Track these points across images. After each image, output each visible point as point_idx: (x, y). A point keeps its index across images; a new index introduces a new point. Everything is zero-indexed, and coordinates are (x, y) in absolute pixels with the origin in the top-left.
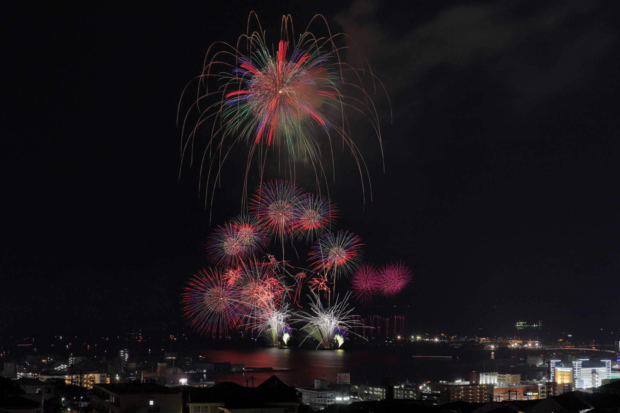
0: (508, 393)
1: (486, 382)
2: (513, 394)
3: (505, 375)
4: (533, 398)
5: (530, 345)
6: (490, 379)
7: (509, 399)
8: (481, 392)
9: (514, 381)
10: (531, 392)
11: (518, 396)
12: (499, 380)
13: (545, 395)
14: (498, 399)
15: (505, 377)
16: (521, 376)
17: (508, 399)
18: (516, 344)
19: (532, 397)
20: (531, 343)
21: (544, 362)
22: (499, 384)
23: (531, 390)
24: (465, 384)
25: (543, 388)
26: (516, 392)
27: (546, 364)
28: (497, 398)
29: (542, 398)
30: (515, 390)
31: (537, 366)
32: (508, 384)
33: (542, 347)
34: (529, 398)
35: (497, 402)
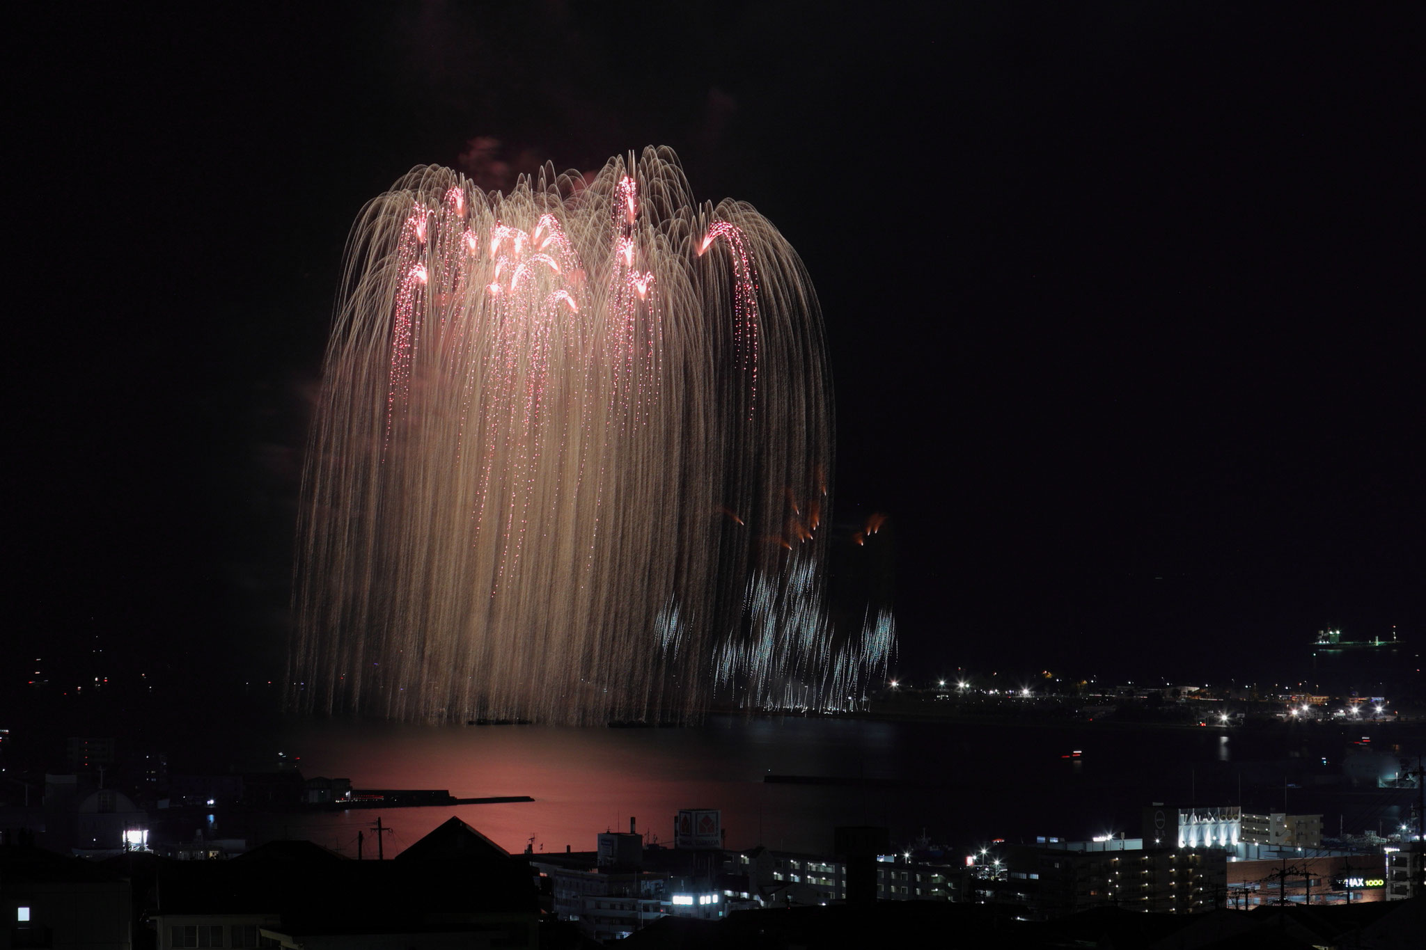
0: (1278, 879)
1: (1201, 839)
2: (1296, 885)
3: (1269, 815)
4: (1367, 899)
5: (1355, 710)
6: (1216, 832)
7: (1282, 901)
8: (1182, 878)
9: (1298, 838)
10: (1358, 877)
11: (1312, 890)
12: (1245, 835)
13: (1408, 888)
14: (1242, 900)
15: (1268, 822)
16: (1322, 820)
17: (1277, 902)
18: (1306, 708)
19: (1362, 894)
20: (1359, 704)
21: (1404, 772)
22: (1247, 847)
23: (1360, 869)
24: (1126, 849)
25: (1400, 862)
26: (1307, 875)
27: (1410, 777)
28: (1237, 898)
29: (1399, 897)
30: (1301, 869)
31: (1381, 784)
32: (1277, 848)
33: (1399, 718)
34: (1351, 897)
35: (1237, 910)
